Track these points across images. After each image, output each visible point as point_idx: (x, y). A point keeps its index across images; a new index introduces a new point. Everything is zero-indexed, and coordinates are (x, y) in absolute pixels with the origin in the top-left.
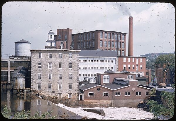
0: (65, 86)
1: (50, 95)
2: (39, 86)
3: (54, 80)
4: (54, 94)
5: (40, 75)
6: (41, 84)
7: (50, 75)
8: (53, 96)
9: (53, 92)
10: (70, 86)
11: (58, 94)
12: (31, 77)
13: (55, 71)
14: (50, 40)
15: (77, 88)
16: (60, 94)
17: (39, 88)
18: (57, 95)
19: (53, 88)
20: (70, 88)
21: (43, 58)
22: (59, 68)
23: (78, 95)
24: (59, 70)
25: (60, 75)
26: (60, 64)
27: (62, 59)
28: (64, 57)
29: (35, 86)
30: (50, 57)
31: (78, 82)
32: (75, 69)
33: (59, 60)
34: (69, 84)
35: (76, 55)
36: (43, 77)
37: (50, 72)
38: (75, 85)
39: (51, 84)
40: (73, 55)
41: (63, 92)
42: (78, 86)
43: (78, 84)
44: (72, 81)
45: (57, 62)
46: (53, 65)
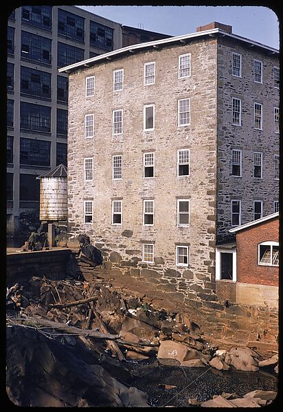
0: (167, 211)
1: (118, 245)
2: (89, 207)
3: (130, 183)
4: (129, 243)
5: (89, 163)
6: (92, 199)
7: (118, 162)
8: (127, 252)
9: (127, 234)
10: (184, 206)
11: (143, 242)
12: (69, 175)
13: (131, 142)
15: (209, 218)
16: (148, 244)
17: (89, 219)
18: (137, 247)
19: (132, 215)
20: (184, 219)
21: (98, 96)
22: (145, 130)
23: (213, 256)
24: (145, 136)
25: (149, 158)
26: (149, 111)
27: (156, 85)
28: (159, 78)
29: (77, 210)
30: (118, 85)
31: (213, 187)
32: (201, 128)
33: (145, 92)
34: (177, 198)
35: (207, 58)
36: (99, 172)
37: (118, 150)
38: (201, 207)
39: (121, 199)
40: (195, 59)
41: (158, 237)
42: (212, 211)
43: (213, 198)
44: (189, 186)
45: (138, 104)
46: (126, 120)
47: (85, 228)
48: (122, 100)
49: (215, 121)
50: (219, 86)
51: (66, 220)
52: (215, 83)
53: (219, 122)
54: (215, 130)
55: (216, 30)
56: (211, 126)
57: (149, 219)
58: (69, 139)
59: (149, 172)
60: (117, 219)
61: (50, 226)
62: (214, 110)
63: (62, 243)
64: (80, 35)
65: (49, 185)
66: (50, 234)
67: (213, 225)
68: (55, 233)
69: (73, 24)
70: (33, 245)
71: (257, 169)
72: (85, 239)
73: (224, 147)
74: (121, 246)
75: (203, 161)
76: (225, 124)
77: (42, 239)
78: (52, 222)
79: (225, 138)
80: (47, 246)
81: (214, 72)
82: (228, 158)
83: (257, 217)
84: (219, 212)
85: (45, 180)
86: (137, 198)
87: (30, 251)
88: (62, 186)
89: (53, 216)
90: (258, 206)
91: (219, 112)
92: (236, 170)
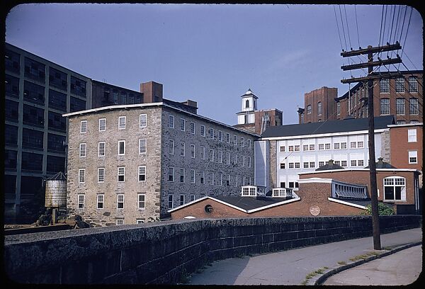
0: (131, 201)
1: (101, 220)
2: (81, 198)
3: (109, 185)
4: (108, 220)
5: (82, 172)
6: (84, 194)
7: (101, 172)
8: (107, 224)
10: (142, 198)
11: (116, 218)
12: (68, 179)
13: (110, 161)
14: (245, 110)
15: (156, 204)
16: (120, 219)
17: (81, 206)
18: (113, 221)
19: (110, 204)
20: (142, 205)
21: (89, 133)
22: (119, 154)
24: (118, 158)
25: (121, 170)
26: (122, 144)
27: (126, 130)
28: (128, 126)
29: (73, 200)
30: (102, 128)
31: (159, 187)
32: (152, 155)
33: (119, 133)
34: (138, 193)
35: (156, 117)
36: (89, 178)
37: (101, 165)
38: (152, 198)
39: (103, 193)
40: (149, 117)
41: (126, 215)
42: (158, 201)
43: (159, 193)
44: (145, 187)
45: (115, 139)
46: (107, 148)
47: (79, 211)
48: (105, 136)
49: (160, 152)
50: (163, 134)
51: (66, 206)
52: (160, 131)
53: (162, 152)
54: (160, 157)
55: (161, 103)
56: (158, 155)
57: (121, 205)
58: (69, 157)
59: (121, 178)
60: (100, 205)
61: (54, 211)
62: (160, 146)
63: (62, 221)
64: (64, 85)
65: (53, 186)
66: (54, 216)
67: (159, 208)
68: (57, 215)
69: (59, 78)
70: (43, 222)
71: (182, 177)
72: (78, 218)
73: (165, 166)
74: (103, 221)
75: (153, 173)
76: (166, 153)
77: (49, 219)
78: (54, 208)
79: (165, 161)
80: (52, 222)
81: (160, 125)
82: (167, 171)
83: (182, 204)
84: (162, 201)
85: (51, 181)
86: (113, 193)
87: (40, 226)
88: (62, 185)
89: (55, 204)
90: (182, 197)
91: (162, 147)
92: (171, 178)
